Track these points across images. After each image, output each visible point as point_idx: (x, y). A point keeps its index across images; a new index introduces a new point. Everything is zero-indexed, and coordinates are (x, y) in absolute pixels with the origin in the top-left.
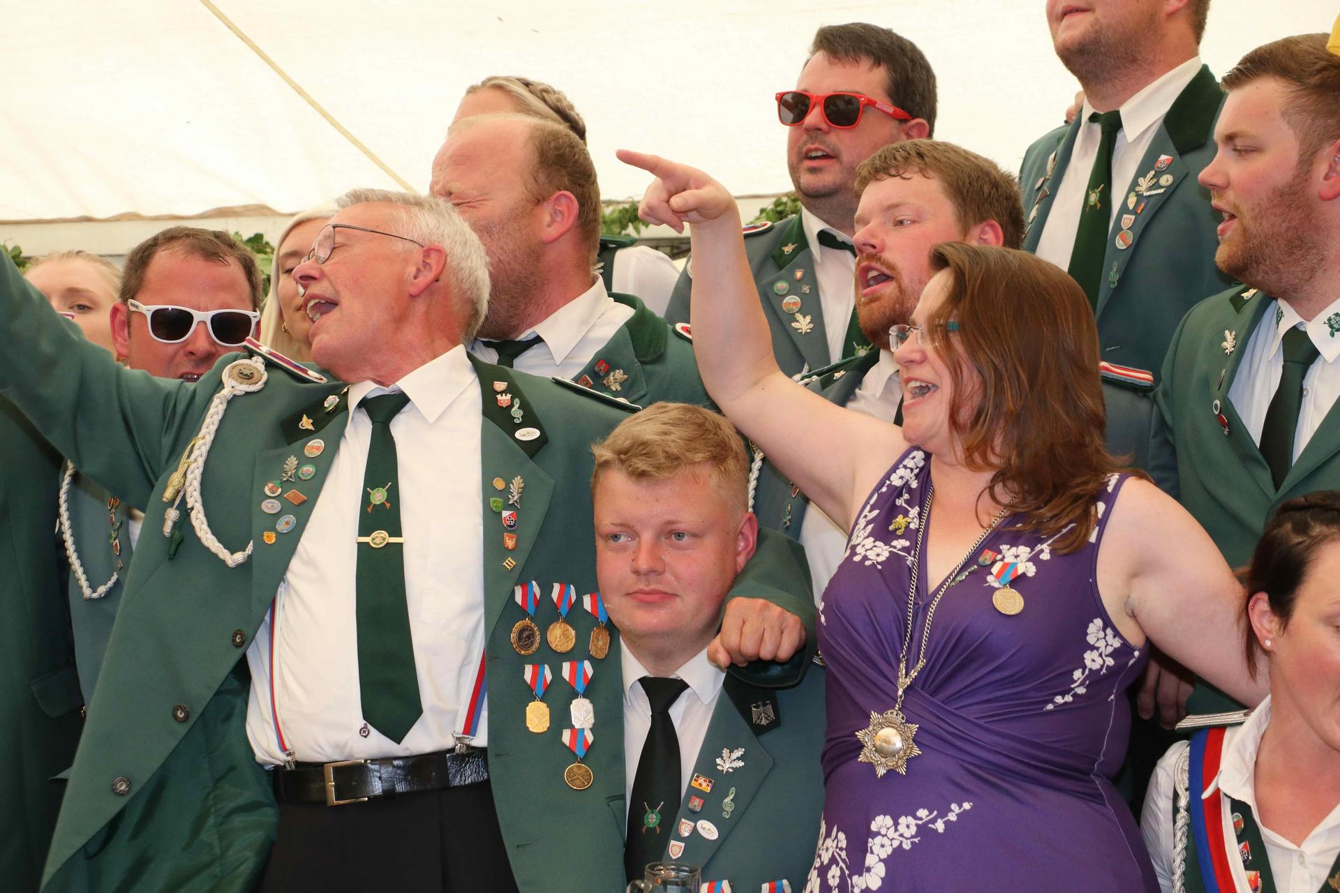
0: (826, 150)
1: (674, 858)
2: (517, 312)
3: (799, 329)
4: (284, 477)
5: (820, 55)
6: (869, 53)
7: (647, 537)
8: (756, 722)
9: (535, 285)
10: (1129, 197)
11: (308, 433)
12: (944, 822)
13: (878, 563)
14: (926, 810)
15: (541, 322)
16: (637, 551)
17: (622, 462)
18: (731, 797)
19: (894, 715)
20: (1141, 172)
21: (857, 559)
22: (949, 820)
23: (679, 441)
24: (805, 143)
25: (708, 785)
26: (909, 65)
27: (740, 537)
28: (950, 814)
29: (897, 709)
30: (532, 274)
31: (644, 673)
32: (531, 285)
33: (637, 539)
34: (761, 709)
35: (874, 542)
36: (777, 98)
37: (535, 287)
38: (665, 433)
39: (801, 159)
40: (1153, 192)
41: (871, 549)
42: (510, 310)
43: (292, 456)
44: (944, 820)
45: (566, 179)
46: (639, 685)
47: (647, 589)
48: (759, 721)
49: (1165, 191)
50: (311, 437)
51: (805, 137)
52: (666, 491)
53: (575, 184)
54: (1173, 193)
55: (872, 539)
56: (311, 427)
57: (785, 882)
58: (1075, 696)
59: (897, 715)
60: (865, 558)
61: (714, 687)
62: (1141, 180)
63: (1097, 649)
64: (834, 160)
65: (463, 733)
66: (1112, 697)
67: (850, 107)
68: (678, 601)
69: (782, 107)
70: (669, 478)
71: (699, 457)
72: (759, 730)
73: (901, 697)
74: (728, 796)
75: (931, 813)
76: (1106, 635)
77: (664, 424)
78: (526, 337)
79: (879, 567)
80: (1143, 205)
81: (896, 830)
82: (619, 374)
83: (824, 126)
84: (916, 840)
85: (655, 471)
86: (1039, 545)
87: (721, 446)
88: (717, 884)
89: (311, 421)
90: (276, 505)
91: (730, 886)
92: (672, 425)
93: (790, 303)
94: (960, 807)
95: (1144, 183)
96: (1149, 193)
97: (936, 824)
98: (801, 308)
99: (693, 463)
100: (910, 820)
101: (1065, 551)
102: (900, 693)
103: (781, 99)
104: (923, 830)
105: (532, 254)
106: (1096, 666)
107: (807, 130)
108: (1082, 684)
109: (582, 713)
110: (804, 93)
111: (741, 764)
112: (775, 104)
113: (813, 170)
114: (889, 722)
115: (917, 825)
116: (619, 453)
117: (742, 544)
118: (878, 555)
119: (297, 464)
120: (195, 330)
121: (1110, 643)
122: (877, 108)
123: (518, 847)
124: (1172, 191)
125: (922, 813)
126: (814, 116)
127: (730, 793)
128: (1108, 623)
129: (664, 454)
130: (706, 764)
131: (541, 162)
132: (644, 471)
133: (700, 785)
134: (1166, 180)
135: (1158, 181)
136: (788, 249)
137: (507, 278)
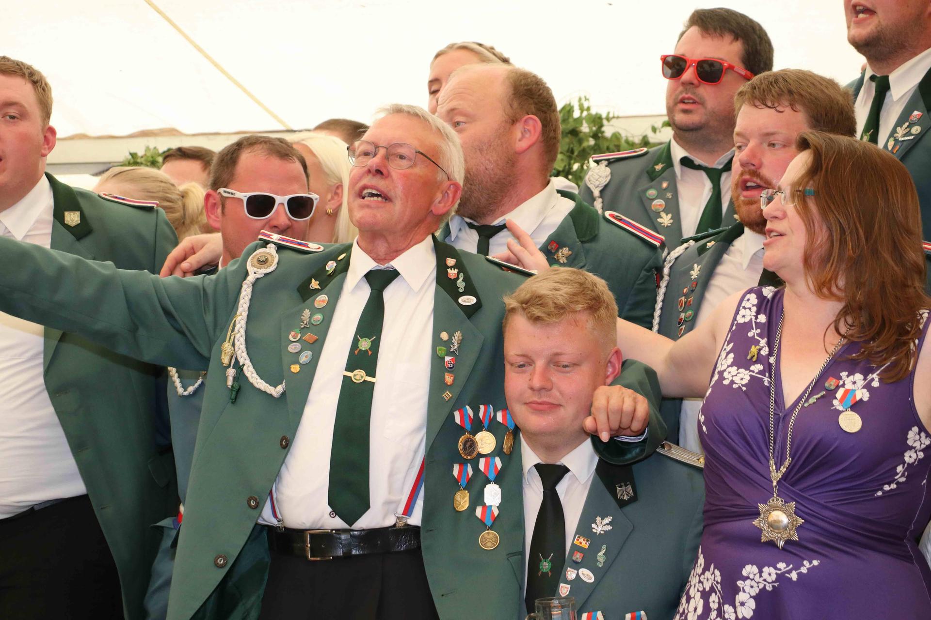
0: (695, 98)
1: (563, 596)
2: (495, 201)
3: (662, 223)
4: (302, 325)
5: (695, 30)
6: (731, 31)
7: (540, 364)
8: (620, 497)
9: (510, 183)
10: (889, 141)
11: (316, 291)
12: (798, 574)
13: (743, 385)
14: (784, 564)
15: (512, 210)
16: (532, 374)
17: (524, 309)
18: (603, 552)
19: (776, 500)
20: (899, 123)
21: (726, 382)
22: (801, 572)
23: (565, 295)
24: (681, 92)
25: (586, 543)
26: (758, 41)
27: (609, 364)
28: (802, 568)
29: (775, 496)
30: (509, 176)
31: (537, 460)
32: (507, 184)
33: (534, 365)
34: (624, 488)
35: (737, 370)
36: (661, 59)
37: (510, 185)
38: (556, 290)
39: (676, 103)
40: (906, 138)
41: (736, 375)
42: (490, 199)
43: (307, 310)
44: (797, 572)
45: (532, 107)
46: (534, 469)
47: (539, 401)
48: (622, 497)
49: (914, 138)
50: (319, 294)
51: (681, 88)
52: (556, 331)
53: (539, 111)
54: (920, 139)
55: (735, 368)
56: (318, 287)
57: (642, 613)
58: (898, 483)
59: (777, 500)
60: (732, 382)
61: (589, 471)
62: (898, 129)
63: (914, 448)
64: (700, 106)
65: (403, 514)
66: (925, 481)
67: (713, 68)
68: (562, 409)
69: (665, 66)
70: (557, 322)
71: (579, 307)
72: (622, 504)
73: (776, 487)
74: (600, 551)
75: (788, 566)
76: (920, 437)
77: (555, 282)
78: (498, 223)
79: (744, 389)
80: (898, 147)
81: (761, 576)
82: (565, 251)
83: (695, 82)
84: (776, 584)
85: (546, 317)
86: (870, 375)
87: (596, 300)
88: (594, 613)
89: (318, 282)
90: (297, 346)
91: (603, 615)
92: (561, 283)
93: (657, 205)
94: (811, 563)
95: (900, 131)
96: (903, 139)
97: (791, 574)
98: (665, 208)
99: (574, 312)
100: (772, 570)
101: (891, 381)
102: (775, 484)
103: (664, 60)
104: (781, 578)
105: (509, 162)
106: (911, 461)
107: (683, 84)
108: (903, 475)
109: (493, 495)
110: (682, 57)
111: (610, 528)
112: (660, 63)
113: (685, 111)
114: (774, 507)
115: (777, 574)
116: (522, 303)
117: (610, 370)
118: (742, 379)
119: (310, 315)
120: (276, 210)
121: (923, 443)
122: (735, 71)
123: (443, 595)
124: (919, 138)
125: (781, 565)
126: (689, 74)
127: (602, 549)
128: (922, 429)
129: (554, 305)
130: (584, 528)
131: (514, 94)
132: (538, 317)
133: (581, 543)
134: (916, 130)
135: (910, 130)
136: (659, 167)
137: (490, 180)
